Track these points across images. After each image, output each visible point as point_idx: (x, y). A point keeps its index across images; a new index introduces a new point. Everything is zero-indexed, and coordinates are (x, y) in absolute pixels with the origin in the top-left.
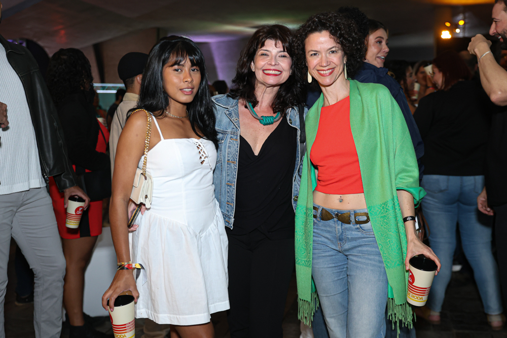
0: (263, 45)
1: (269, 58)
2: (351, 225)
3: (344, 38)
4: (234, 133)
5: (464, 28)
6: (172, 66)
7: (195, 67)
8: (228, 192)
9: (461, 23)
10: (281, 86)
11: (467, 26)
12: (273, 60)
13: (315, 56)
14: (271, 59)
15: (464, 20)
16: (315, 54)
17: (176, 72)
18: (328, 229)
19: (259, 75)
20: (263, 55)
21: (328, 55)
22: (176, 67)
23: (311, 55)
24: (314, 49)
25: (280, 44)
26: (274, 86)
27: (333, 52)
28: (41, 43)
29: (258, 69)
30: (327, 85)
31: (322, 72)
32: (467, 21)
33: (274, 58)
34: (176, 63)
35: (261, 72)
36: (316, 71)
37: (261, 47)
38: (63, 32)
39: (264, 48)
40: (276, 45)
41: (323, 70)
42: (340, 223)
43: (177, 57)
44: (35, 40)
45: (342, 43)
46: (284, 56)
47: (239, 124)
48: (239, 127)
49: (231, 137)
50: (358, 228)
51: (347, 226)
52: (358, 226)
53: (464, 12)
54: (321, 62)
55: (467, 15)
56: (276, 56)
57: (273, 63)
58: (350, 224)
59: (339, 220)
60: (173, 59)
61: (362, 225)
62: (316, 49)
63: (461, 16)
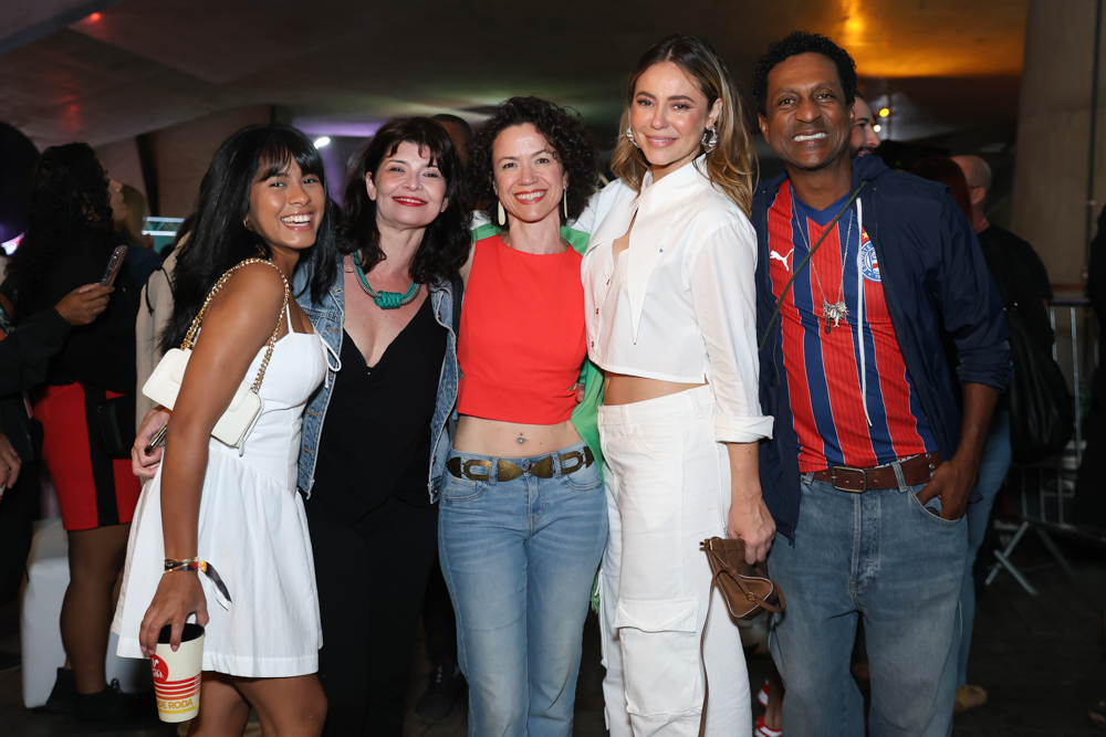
0: (394, 151)
1: (404, 177)
2: (553, 479)
3: (562, 137)
4: (334, 317)
5: (889, 123)
6: (265, 178)
7: (309, 177)
8: (308, 428)
9: (884, 113)
10: (428, 227)
11: (894, 119)
12: (414, 180)
13: (511, 169)
14: (410, 178)
15: (889, 107)
16: (510, 165)
17: (275, 188)
18: (511, 495)
19: (386, 206)
20: (393, 169)
21: (533, 166)
22: (273, 179)
23: (504, 167)
24: (508, 155)
25: (427, 151)
26: (415, 227)
27: (542, 161)
28: (26, 131)
29: (384, 195)
30: (532, 219)
31: (523, 197)
32: (894, 109)
33: (414, 176)
34: (272, 173)
35: (389, 201)
36: (513, 197)
37: (391, 155)
38: (73, 109)
39: (397, 157)
40: (420, 153)
41: (526, 193)
42: (535, 479)
43: (271, 162)
44: (13, 123)
45: (556, 145)
46: (433, 175)
47: (343, 300)
48: (342, 306)
49: (328, 326)
50: (565, 482)
51: (547, 481)
52: (566, 478)
53: (889, 93)
54: (522, 177)
55: (895, 97)
56: (418, 174)
57: (414, 186)
58: (551, 476)
59: (533, 474)
60: (265, 166)
61: (573, 475)
62: (513, 155)
63: (884, 100)
